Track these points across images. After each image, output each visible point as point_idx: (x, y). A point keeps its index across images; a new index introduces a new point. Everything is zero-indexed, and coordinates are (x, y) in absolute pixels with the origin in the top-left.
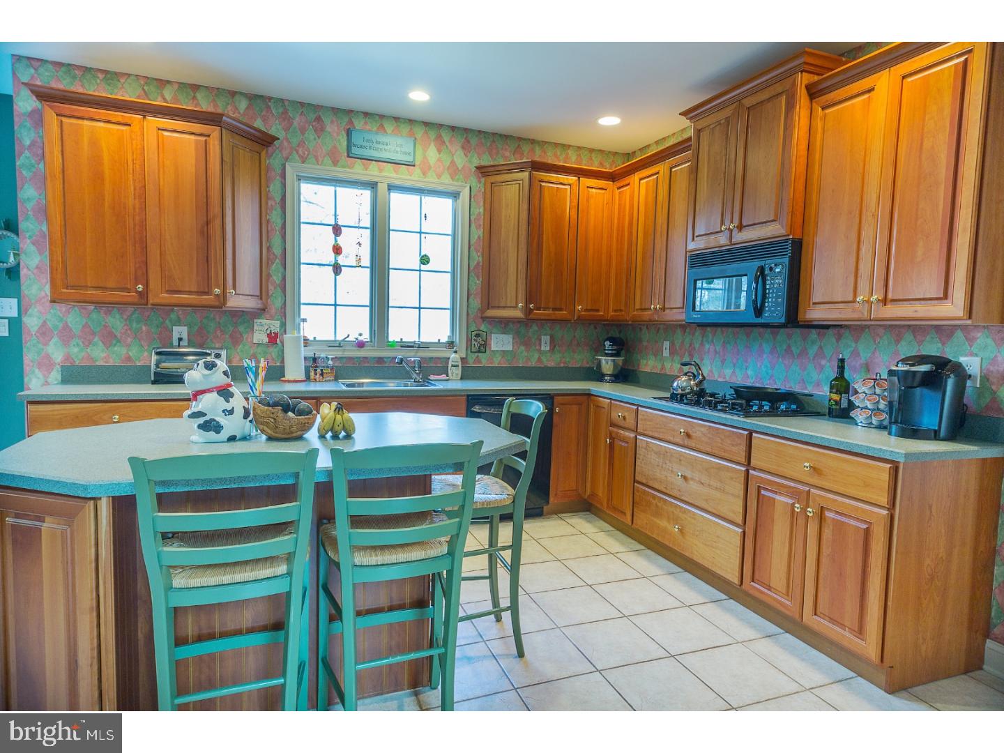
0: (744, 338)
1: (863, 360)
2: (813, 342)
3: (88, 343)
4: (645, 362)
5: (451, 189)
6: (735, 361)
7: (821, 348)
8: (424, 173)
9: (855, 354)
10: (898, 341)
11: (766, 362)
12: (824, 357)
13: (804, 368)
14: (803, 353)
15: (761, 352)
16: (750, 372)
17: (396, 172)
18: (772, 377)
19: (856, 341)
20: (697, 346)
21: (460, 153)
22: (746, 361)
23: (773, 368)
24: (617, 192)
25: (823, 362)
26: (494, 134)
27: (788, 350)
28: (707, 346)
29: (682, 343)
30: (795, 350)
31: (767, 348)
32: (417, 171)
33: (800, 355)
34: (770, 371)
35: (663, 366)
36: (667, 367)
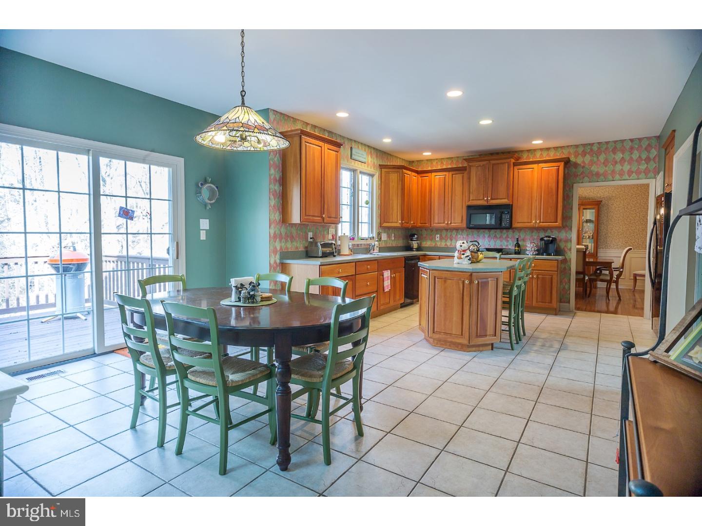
0: (477, 232)
1: (522, 238)
2: (504, 234)
3: (286, 241)
4: (425, 243)
5: (372, 173)
7: (507, 235)
8: (368, 167)
9: (520, 236)
10: (533, 232)
11: (487, 240)
12: (509, 238)
13: (501, 241)
15: (484, 237)
17: (361, 165)
18: (489, 244)
19: (519, 232)
20: (454, 236)
21: (375, 159)
23: (489, 242)
24: (420, 178)
25: (508, 239)
26: (383, 151)
27: (495, 237)
28: (459, 236)
29: (446, 235)
30: (498, 236)
31: (487, 236)
32: (366, 165)
33: (500, 237)
34: (488, 243)
35: (436, 244)
36: (438, 244)
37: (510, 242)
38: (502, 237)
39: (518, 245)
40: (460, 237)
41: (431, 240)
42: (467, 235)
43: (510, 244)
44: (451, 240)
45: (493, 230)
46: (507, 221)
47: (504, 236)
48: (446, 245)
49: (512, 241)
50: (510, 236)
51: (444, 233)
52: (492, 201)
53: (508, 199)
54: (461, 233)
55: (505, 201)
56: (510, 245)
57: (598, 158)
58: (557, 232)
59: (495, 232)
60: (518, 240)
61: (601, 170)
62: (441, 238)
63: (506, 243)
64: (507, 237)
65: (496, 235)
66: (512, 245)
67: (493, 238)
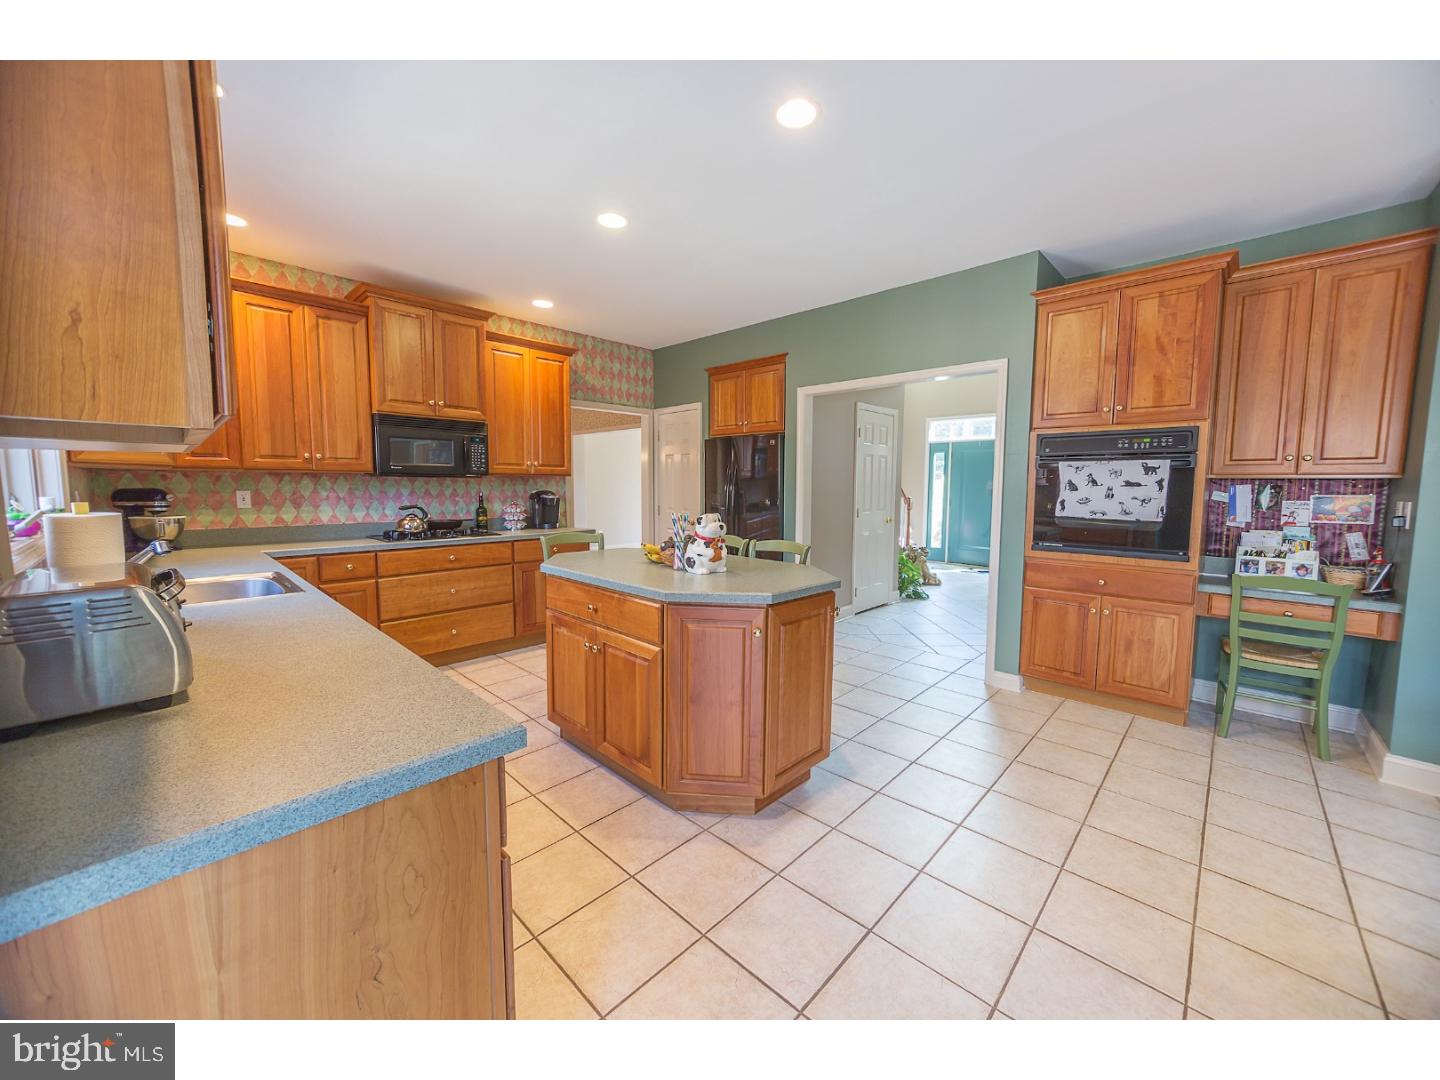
0: (377, 484)
1: (488, 496)
2: (448, 487)
4: (187, 519)
6: (367, 504)
7: (455, 490)
9: (487, 493)
13: (442, 504)
14: (441, 494)
16: (387, 512)
20: (306, 494)
22: (382, 503)
25: (457, 499)
30: (434, 492)
33: (438, 495)
35: (238, 520)
36: (249, 520)
37: (462, 504)
38: (444, 495)
39: (481, 510)
40: (328, 497)
41: (216, 507)
42: (351, 491)
43: (462, 509)
44: (297, 505)
45: (420, 478)
46: (481, 459)
47: (448, 492)
48: (279, 520)
49: (465, 502)
50: (461, 491)
51: (268, 486)
52: (446, 409)
53: (482, 412)
54: (328, 484)
55: (474, 414)
56: (465, 511)
57: (593, 362)
58: (542, 483)
59: (427, 483)
60: (481, 501)
61: (598, 383)
62: (258, 502)
63: (452, 509)
64: (455, 494)
65: (427, 490)
66: (464, 511)
67: (423, 498)
